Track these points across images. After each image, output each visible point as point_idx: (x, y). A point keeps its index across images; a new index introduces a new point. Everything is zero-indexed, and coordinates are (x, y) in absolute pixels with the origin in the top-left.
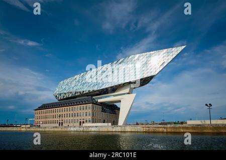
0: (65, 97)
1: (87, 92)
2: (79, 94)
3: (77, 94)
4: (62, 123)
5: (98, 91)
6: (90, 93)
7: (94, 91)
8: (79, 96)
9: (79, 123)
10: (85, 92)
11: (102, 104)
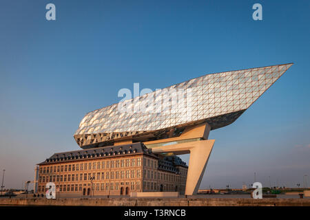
0: (94, 142)
1: (134, 134)
2: (119, 137)
3: (116, 138)
4: (89, 189)
5: (152, 132)
6: (138, 136)
7: (145, 133)
8: (119, 141)
9: (119, 190)
10: (129, 135)
11: (158, 156)
